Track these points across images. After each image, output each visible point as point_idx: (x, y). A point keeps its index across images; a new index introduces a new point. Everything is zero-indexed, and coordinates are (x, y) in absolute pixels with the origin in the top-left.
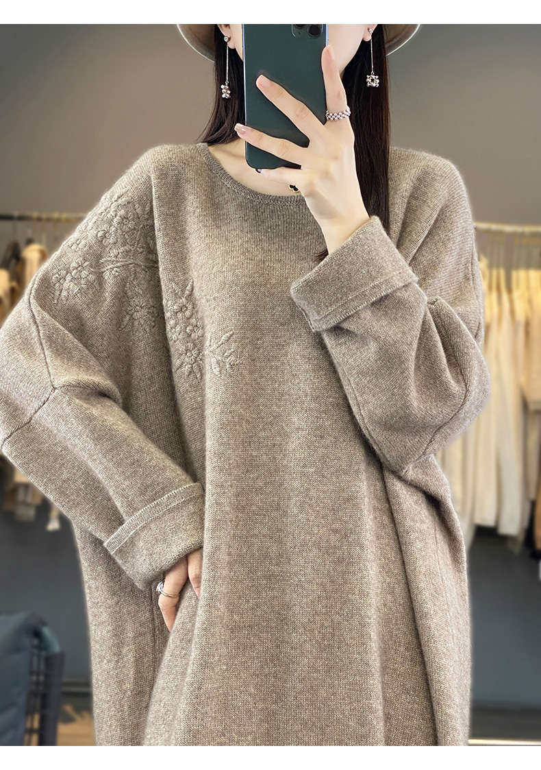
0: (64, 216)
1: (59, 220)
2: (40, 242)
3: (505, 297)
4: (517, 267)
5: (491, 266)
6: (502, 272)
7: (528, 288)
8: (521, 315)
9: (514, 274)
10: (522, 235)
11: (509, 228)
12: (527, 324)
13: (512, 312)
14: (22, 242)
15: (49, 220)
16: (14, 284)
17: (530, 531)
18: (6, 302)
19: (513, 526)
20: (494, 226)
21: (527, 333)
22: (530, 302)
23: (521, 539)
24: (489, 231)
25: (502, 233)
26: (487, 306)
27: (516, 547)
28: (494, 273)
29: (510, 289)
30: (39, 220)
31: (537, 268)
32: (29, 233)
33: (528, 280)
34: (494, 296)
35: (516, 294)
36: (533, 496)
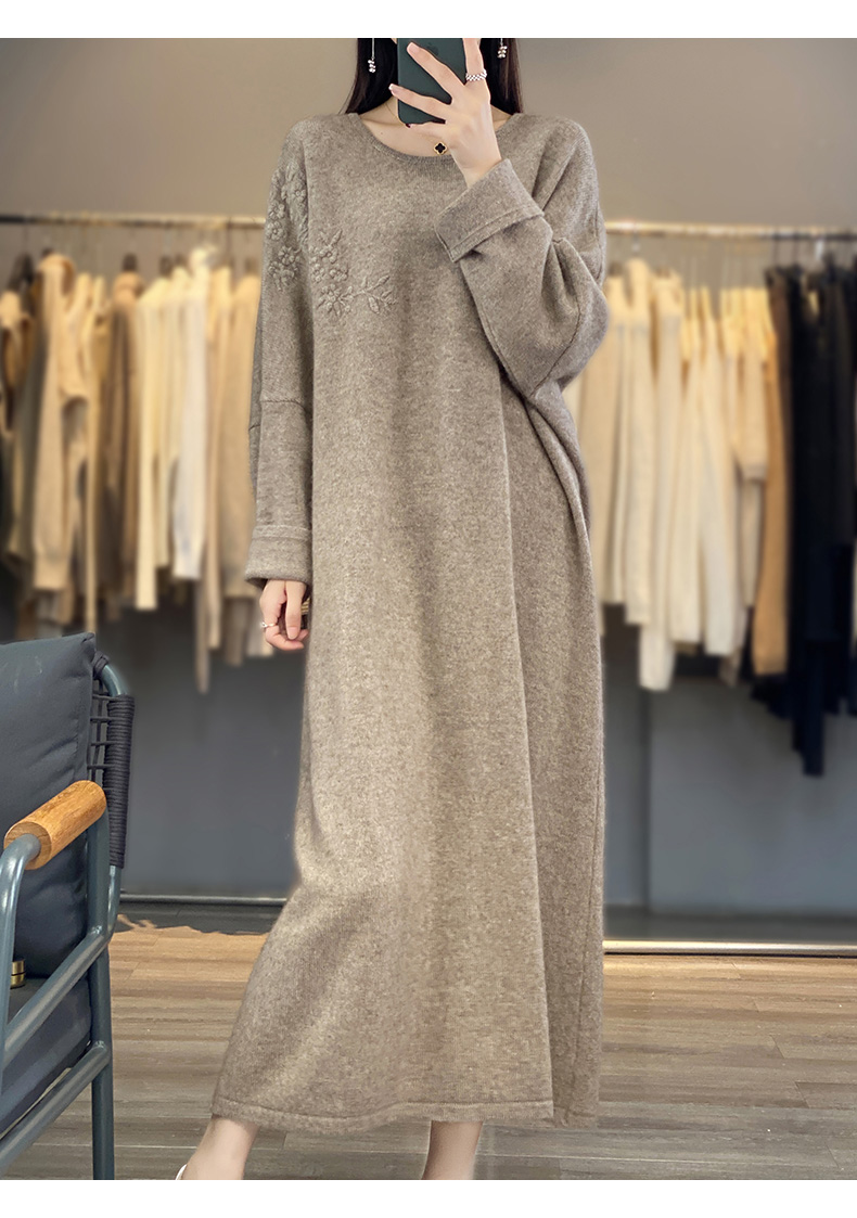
0: (96, 216)
1: (86, 224)
2: (62, 251)
3: (710, 325)
4: (730, 286)
5: (686, 285)
6: (705, 293)
7: (744, 310)
8: (732, 348)
9: (724, 295)
10: (736, 239)
11: (715, 230)
12: (741, 362)
13: (721, 344)
14: (35, 252)
15: (73, 223)
16: (26, 315)
17: (747, 651)
18: (17, 338)
19: (723, 642)
20: (692, 229)
21: (741, 373)
22: (745, 331)
23: (736, 663)
24: (682, 236)
25: (704, 237)
26: (684, 338)
27: (730, 676)
28: (693, 294)
29: (717, 315)
30: (60, 222)
31: (756, 286)
32: (47, 242)
33: (743, 303)
34: (695, 324)
35: (727, 321)
36: (749, 599)
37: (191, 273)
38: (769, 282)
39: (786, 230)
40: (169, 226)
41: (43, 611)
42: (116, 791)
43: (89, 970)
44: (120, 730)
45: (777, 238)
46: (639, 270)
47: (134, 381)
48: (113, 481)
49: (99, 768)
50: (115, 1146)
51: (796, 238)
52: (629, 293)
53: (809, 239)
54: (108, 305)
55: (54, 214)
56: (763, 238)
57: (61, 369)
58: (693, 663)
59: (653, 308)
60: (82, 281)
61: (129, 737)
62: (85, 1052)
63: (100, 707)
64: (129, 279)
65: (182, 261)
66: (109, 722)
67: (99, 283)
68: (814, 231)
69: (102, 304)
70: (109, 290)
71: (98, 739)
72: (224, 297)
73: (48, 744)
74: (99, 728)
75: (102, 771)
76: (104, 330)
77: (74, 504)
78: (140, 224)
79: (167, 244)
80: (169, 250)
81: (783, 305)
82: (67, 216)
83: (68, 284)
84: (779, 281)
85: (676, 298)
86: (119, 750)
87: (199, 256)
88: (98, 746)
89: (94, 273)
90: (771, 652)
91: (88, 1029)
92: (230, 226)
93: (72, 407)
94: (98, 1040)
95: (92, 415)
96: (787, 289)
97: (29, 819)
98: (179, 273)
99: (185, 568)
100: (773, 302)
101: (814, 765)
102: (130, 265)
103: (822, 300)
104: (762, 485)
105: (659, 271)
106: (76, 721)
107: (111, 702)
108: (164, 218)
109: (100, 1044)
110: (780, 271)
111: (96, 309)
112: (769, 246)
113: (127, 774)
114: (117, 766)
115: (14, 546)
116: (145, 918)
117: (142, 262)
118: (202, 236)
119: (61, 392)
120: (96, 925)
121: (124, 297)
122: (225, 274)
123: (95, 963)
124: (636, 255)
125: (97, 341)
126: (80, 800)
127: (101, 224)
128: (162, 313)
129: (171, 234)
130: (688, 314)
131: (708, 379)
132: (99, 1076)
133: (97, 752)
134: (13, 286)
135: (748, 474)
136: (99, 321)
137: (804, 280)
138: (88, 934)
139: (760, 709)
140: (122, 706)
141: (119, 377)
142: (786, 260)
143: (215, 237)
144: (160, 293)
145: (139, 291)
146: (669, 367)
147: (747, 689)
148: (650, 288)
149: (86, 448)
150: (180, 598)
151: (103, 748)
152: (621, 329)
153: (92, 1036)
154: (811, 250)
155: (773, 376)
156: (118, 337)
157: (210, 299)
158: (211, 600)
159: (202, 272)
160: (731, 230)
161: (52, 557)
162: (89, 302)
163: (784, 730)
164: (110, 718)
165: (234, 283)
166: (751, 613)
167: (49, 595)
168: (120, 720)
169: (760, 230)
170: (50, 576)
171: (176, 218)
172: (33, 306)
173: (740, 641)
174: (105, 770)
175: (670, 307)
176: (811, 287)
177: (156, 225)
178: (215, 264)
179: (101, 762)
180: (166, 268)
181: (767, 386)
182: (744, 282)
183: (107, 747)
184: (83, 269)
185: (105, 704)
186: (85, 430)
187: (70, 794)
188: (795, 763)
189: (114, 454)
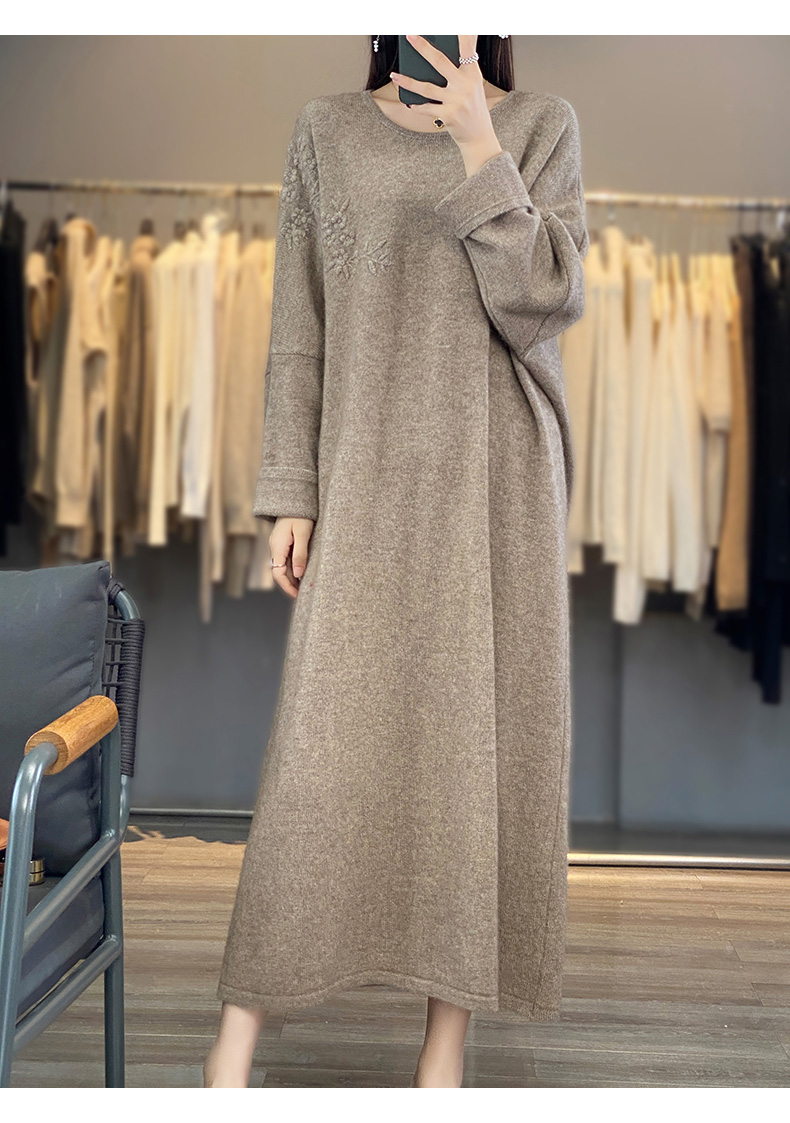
0: (115, 184)
1: (106, 191)
2: (85, 216)
3: (680, 288)
4: (698, 252)
5: (658, 252)
6: (675, 259)
7: (710, 275)
8: (699, 309)
9: (693, 261)
10: (704, 209)
11: (685, 201)
12: (708, 322)
13: (689, 306)
14: (60, 218)
15: (95, 190)
16: (51, 275)
17: (711, 589)
18: (42, 296)
19: (689, 580)
20: (663, 199)
21: (707, 333)
22: (712, 294)
23: (700, 599)
24: (655, 206)
25: (674, 207)
26: (655, 300)
27: (695, 611)
28: (664, 260)
29: (686, 279)
30: (83, 189)
31: (722, 253)
32: (70, 207)
33: (710, 267)
34: (665, 288)
35: (695, 285)
36: (713, 541)
37: (202, 236)
38: (735, 249)
39: (750, 202)
40: (183, 193)
41: (65, 547)
42: (128, 706)
43: (102, 870)
44: (133, 650)
45: (742, 209)
46: (614, 237)
47: (150, 336)
48: (130, 428)
49: (112, 685)
50: (126, 1034)
51: (759, 209)
52: (605, 258)
53: (772, 210)
54: (127, 266)
55: (78, 182)
56: (730, 209)
57: (82, 324)
58: (662, 600)
59: (627, 273)
60: (103, 244)
61: (140, 657)
62: (99, 944)
63: (115, 629)
64: (146, 242)
65: (194, 225)
66: (123, 644)
67: (119, 245)
68: (776, 202)
69: (121, 264)
70: (127, 252)
71: (113, 659)
72: (232, 259)
73: (66, 663)
74: (113, 648)
75: (116, 689)
76: (122, 289)
77: (94, 449)
78: (156, 192)
79: (182, 211)
80: (182, 216)
81: (746, 270)
82: (90, 184)
83: (90, 246)
84: (744, 249)
85: (649, 263)
86: (131, 670)
87: (210, 221)
88: (112, 666)
89: (113, 237)
90: (733, 589)
91: (102, 924)
92: (239, 194)
93: (93, 359)
94: (111, 933)
95: (110, 367)
96: (751, 257)
97: (48, 728)
98: (192, 237)
99: (192, 508)
100: (737, 268)
101: (771, 695)
102: (147, 229)
103: (783, 266)
104: (726, 436)
105: (633, 238)
106: (92, 642)
107: (124, 625)
108: (178, 186)
109: (113, 938)
110: (744, 238)
111: (116, 268)
112: (735, 216)
113: (137, 692)
114: (129, 683)
115: (38, 486)
116: (155, 830)
117: (158, 227)
118: (213, 203)
119: (83, 345)
120: (109, 828)
121: (142, 258)
122: (233, 238)
123: (108, 863)
124: (612, 223)
125: (116, 299)
126: (94, 714)
127: (120, 191)
128: (175, 273)
129: (185, 201)
130: (659, 278)
131: (677, 338)
132: (111, 966)
133: (112, 671)
134: (40, 248)
135: (713, 425)
136: (118, 280)
137: (766, 248)
138: (103, 837)
139: (723, 642)
140: (135, 628)
141: (136, 333)
142: (749, 229)
143: (225, 204)
144: (175, 255)
145: (155, 253)
146: (642, 327)
147: (711, 624)
148: (625, 255)
149: (105, 397)
150: (187, 534)
151: (116, 667)
152: (597, 291)
153: (105, 930)
154: (773, 220)
155: (737, 336)
156: (135, 294)
157: (220, 262)
158: (215, 538)
159: (213, 236)
160: (699, 201)
161: (74, 497)
162: (109, 263)
163: (745, 661)
164: (123, 640)
165: (242, 246)
166: (715, 553)
167: (70, 531)
168: (133, 639)
169: (726, 201)
170: (71, 514)
171: (190, 186)
172: (57, 266)
173: (705, 579)
174: (118, 687)
175: (643, 271)
176: (772, 255)
177: (171, 192)
178: (225, 229)
179: (114, 681)
180: (180, 232)
181: (731, 345)
182: (711, 249)
183: (121, 666)
184: (104, 232)
185: (119, 626)
186: (104, 380)
187: (85, 707)
188: (754, 693)
189: (132, 405)
